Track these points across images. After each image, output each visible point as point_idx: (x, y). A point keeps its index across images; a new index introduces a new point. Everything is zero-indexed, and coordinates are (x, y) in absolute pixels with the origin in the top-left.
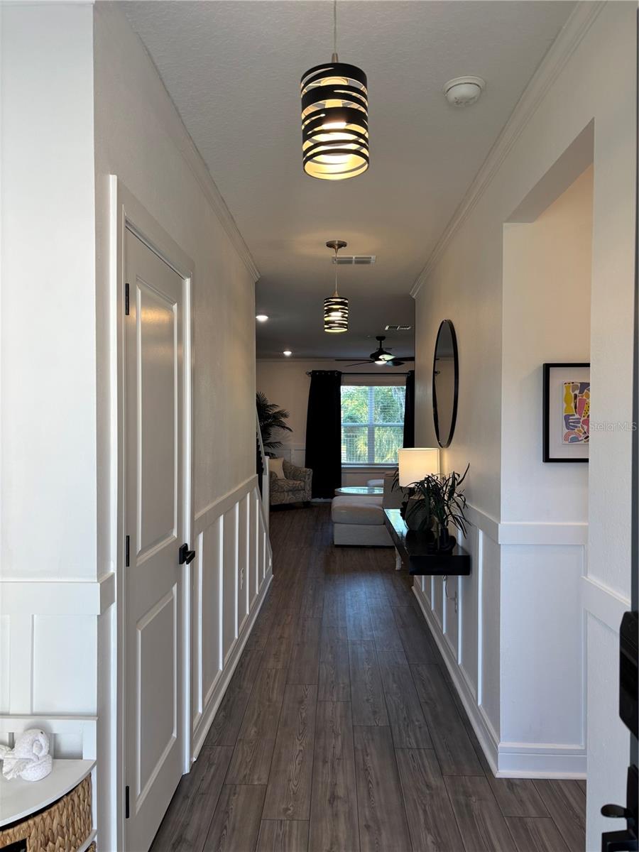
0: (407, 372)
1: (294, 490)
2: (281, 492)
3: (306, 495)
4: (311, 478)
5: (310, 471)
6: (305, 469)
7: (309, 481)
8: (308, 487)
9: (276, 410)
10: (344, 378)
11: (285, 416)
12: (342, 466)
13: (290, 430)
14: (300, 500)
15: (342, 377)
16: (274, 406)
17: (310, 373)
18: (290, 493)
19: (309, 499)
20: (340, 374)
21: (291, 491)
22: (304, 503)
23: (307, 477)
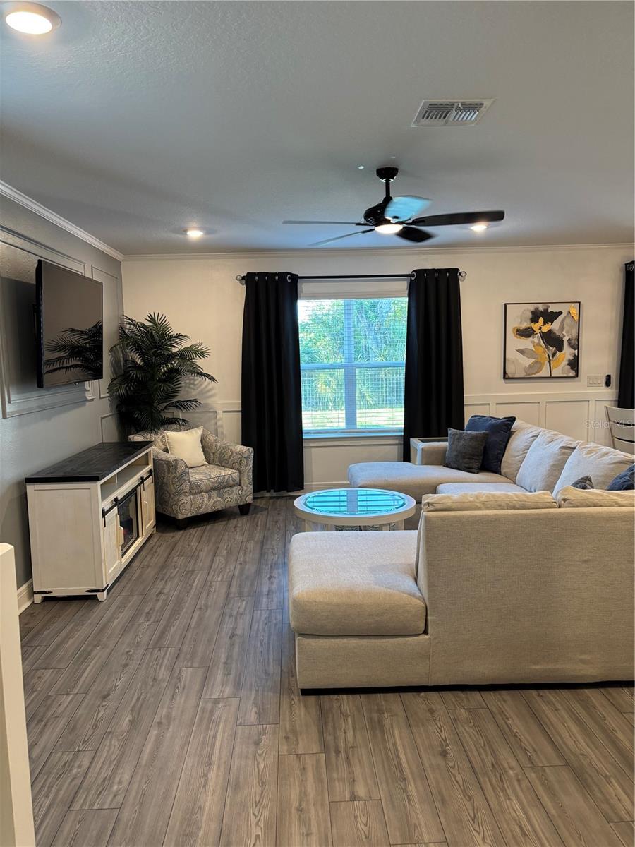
0: (410, 272)
1: (220, 487)
2: (196, 493)
3: (245, 493)
4: (251, 462)
5: (248, 451)
6: (240, 447)
7: (249, 468)
8: (248, 480)
9: (186, 344)
10: (303, 287)
11: (202, 354)
12: (304, 436)
13: (212, 379)
14: (233, 504)
15: (298, 284)
16: (179, 336)
17: (243, 278)
18: (214, 494)
19: (249, 499)
20: (295, 278)
21: (213, 489)
22: (240, 506)
23: (244, 462)
